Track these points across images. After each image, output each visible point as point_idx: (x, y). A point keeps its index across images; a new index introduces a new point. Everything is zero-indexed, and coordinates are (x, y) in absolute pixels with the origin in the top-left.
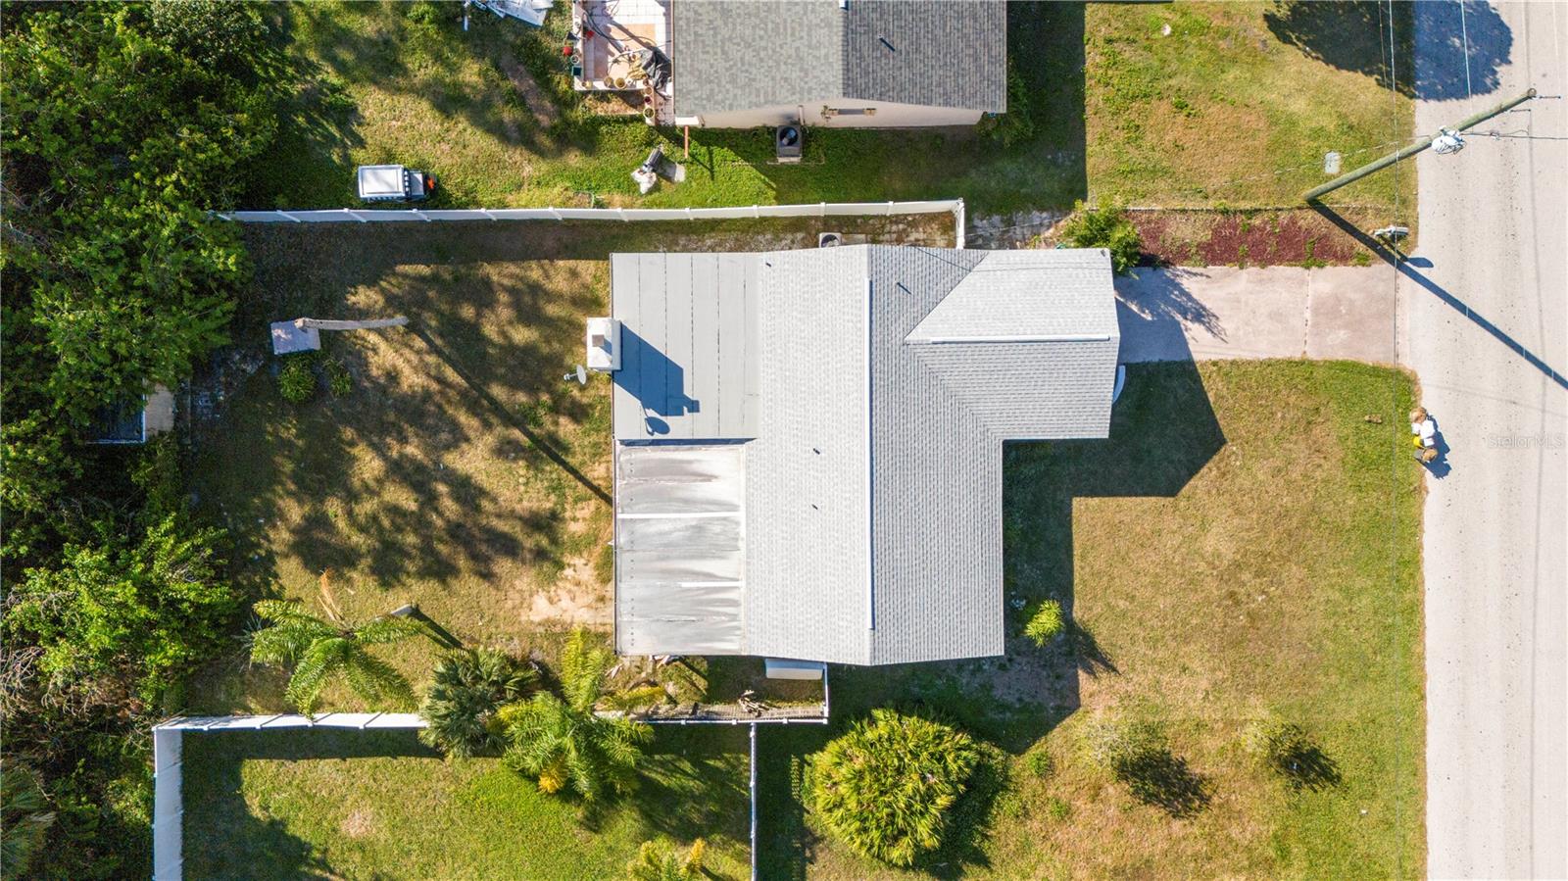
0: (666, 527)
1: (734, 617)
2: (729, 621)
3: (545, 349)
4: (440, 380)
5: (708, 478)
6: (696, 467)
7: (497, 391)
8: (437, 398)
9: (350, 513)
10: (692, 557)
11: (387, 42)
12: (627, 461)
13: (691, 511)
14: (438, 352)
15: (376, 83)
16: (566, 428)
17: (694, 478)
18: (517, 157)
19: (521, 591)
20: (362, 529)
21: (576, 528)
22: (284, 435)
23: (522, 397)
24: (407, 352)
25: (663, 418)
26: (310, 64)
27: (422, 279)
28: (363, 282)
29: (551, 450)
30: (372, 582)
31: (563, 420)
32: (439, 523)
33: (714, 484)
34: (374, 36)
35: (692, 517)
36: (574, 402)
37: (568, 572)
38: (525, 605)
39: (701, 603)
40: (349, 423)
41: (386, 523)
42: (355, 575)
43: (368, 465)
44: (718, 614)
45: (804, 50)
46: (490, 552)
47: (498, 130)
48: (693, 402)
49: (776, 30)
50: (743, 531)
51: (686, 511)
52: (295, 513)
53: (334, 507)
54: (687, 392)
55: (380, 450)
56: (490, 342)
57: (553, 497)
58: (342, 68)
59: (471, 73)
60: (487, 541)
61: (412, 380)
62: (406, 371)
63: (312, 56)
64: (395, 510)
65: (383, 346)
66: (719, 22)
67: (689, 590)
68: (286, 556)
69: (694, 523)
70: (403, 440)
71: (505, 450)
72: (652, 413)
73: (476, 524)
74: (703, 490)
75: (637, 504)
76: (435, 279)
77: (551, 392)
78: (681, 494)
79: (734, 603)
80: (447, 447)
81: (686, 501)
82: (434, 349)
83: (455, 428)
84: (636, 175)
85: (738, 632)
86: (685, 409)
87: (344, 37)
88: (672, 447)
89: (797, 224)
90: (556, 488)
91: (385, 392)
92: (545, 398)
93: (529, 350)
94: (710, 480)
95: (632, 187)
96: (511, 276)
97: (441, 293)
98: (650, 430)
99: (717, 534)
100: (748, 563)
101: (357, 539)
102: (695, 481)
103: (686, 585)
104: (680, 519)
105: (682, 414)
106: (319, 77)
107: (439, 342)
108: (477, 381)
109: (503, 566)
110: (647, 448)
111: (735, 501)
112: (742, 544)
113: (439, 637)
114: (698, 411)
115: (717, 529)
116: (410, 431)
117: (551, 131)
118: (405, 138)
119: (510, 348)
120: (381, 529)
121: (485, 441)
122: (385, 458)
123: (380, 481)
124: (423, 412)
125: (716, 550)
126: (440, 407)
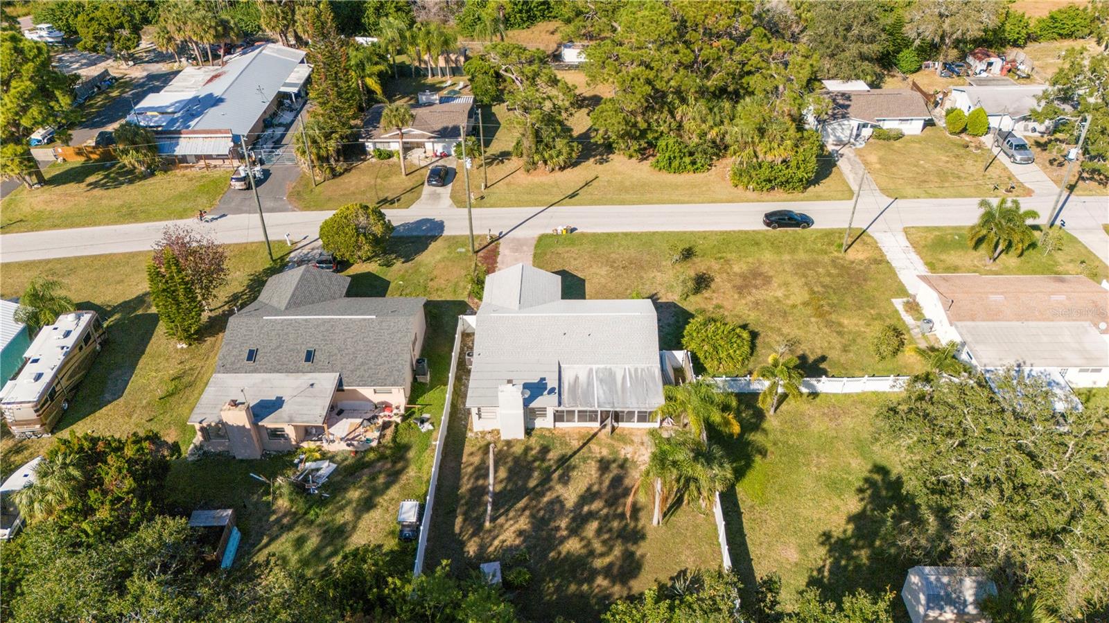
0: (601, 392)
1: (643, 370)
2: (645, 371)
3: (510, 464)
4: (524, 509)
5: (577, 378)
7: (532, 483)
8: (535, 511)
9: (602, 555)
10: (615, 383)
11: (325, 532)
13: (593, 383)
14: (508, 511)
15: (347, 538)
16: (553, 455)
17: (577, 382)
18: (405, 477)
20: (611, 549)
21: (605, 452)
22: (552, 590)
23: (536, 474)
24: (506, 526)
25: (548, 389)
26: (326, 570)
27: (465, 520)
28: (462, 549)
29: (563, 461)
30: (642, 544)
31: (548, 457)
32: (605, 511)
33: (580, 376)
34: (319, 539)
35: (596, 382)
36: (540, 452)
37: (629, 456)
39: (636, 377)
40: (546, 556)
41: (606, 536)
42: (638, 553)
43: (573, 546)
44: (642, 374)
45: (389, 331)
46: (623, 487)
47: (388, 486)
48: (540, 379)
49: (376, 343)
50: (602, 366)
51: (593, 385)
52: (601, 581)
53: (599, 563)
54: (536, 381)
55: (563, 540)
56: (505, 488)
57: (589, 461)
58: (334, 553)
59: (354, 494)
60: (616, 488)
61: (523, 523)
62: (517, 526)
63: (322, 568)
64: (599, 532)
65: (501, 538)
66: (366, 367)
67: (631, 384)
68: (630, 589)
69: (599, 382)
70: (558, 528)
71: (565, 480)
72: (546, 393)
73: (606, 493)
74: (583, 379)
76: (465, 514)
77: (534, 461)
78: (585, 386)
79: (636, 370)
80: (563, 506)
81: (588, 384)
82: (507, 512)
83: (551, 503)
84: (424, 430)
86: (544, 382)
87: (316, 553)
88: (562, 387)
89: (458, 378)
90: (585, 460)
91: (528, 537)
92: (537, 464)
93: (510, 471)
95: (430, 432)
96: (469, 480)
97: (473, 511)
98: (554, 394)
99: (604, 374)
100: (617, 364)
101: (617, 551)
102: (579, 382)
103: (629, 385)
104: (597, 387)
105: (546, 383)
106: (335, 566)
107: (502, 511)
108: (525, 493)
109: (627, 482)
110: (562, 395)
111: (588, 369)
112: (608, 366)
114: (545, 377)
115: (601, 375)
116: (553, 525)
117: (394, 463)
118: (381, 526)
119: (509, 479)
120: (610, 539)
121: (559, 489)
122: (568, 537)
123: (582, 539)
124: (543, 518)
125: (611, 374)
126: (540, 510)
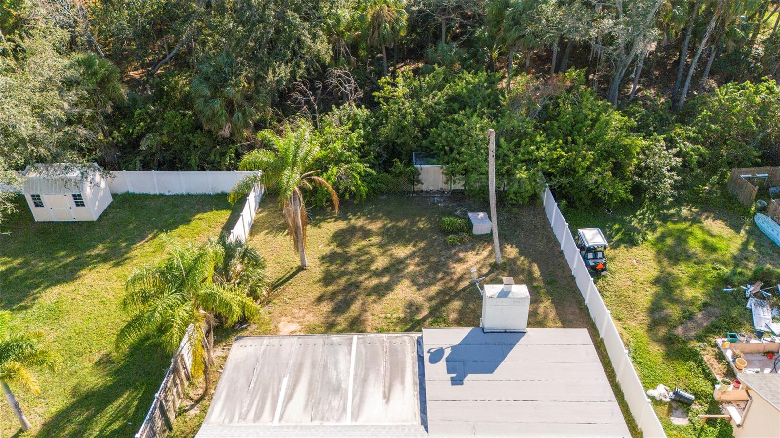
0: (342, 366)
1: (243, 417)
2: (240, 414)
4: (460, 279)
5: (387, 397)
6: (397, 388)
7: (456, 303)
8: (448, 278)
9: (371, 245)
10: (311, 384)
11: (689, 257)
12: (404, 341)
13: (355, 383)
17: (387, 385)
18: (640, 318)
19: (304, 316)
20: (360, 249)
22: (420, 223)
24: (478, 266)
25: (444, 359)
27: (530, 273)
28: (521, 251)
32: (361, 278)
33: (380, 401)
35: (349, 385)
38: (293, 319)
39: (265, 391)
41: (364, 257)
42: (331, 247)
43: (401, 251)
44: (251, 405)
46: (336, 301)
47: (656, 307)
48: (462, 381)
50: (330, 423)
51: (355, 379)
52: (373, 227)
53: (375, 239)
54: (470, 377)
55: (412, 256)
58: (660, 240)
59: (692, 293)
60: (345, 299)
61: (459, 268)
62: (465, 266)
63: (660, 230)
64: (372, 260)
65: (480, 257)
67: (280, 383)
68: (347, 224)
69: (343, 386)
70: (418, 264)
71: (412, 307)
72: (447, 352)
73: (358, 294)
74: (375, 392)
75: (365, 347)
79: (257, 417)
80: (413, 281)
81: (365, 380)
84: (662, 386)
85: (227, 421)
86: (454, 375)
87: (681, 240)
88: (417, 370)
91: (449, 258)
94: (384, 397)
95: (650, 385)
98: (432, 351)
99: (330, 403)
100: (296, 427)
101: (354, 248)
102: (384, 386)
103: (285, 381)
104: (348, 375)
105: (449, 372)
106: (648, 232)
108: (462, 294)
109: (326, 307)
110: (415, 354)
112: (316, 422)
113: (281, 281)
114: (453, 384)
115: (336, 403)
116: (425, 267)
117: (672, 335)
121: (418, 297)
122: (406, 258)
123: (391, 255)
124: (437, 272)
125: (314, 403)
126: (442, 279)
